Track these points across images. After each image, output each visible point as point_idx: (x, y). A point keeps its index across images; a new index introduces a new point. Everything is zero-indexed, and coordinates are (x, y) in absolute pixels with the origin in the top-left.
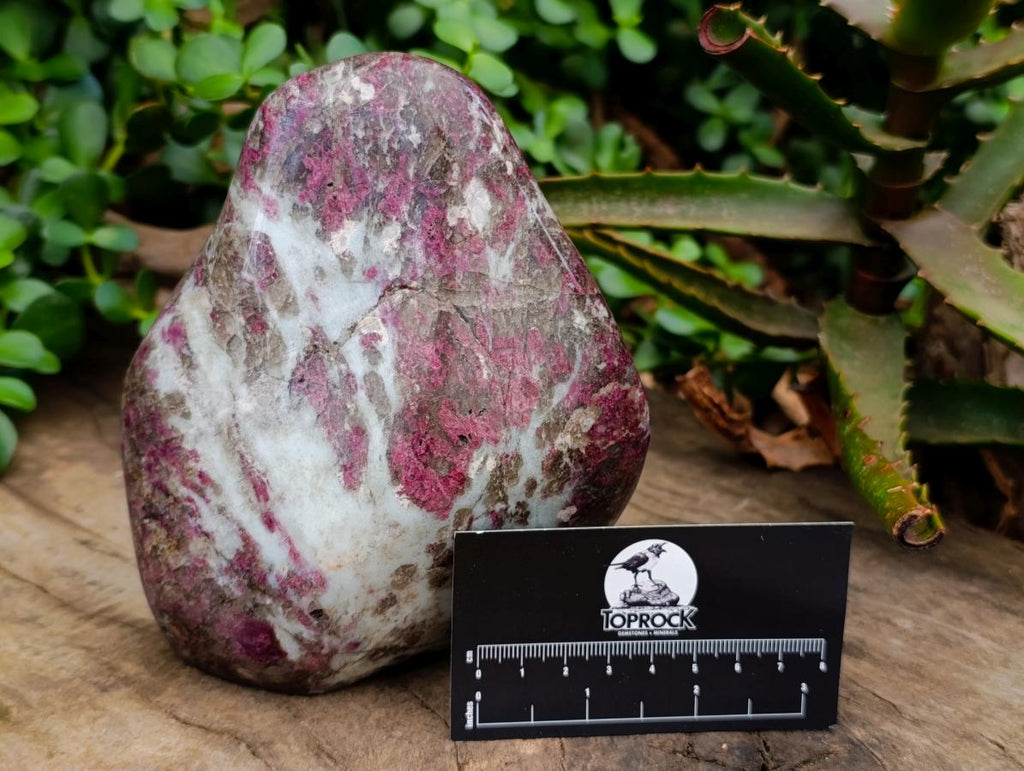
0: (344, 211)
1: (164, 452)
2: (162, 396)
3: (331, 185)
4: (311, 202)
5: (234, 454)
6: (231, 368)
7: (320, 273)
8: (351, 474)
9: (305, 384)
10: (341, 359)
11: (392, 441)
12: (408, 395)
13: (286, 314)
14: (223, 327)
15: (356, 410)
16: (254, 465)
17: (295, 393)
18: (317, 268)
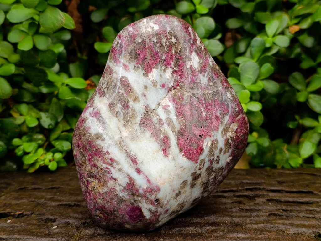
0: (152, 66)
1: (95, 154)
2: (93, 135)
3: (147, 58)
4: (140, 65)
5: (123, 150)
6: (118, 122)
7: (146, 87)
8: (165, 152)
9: (145, 124)
10: (156, 114)
11: (178, 139)
12: (181, 124)
13: (136, 102)
14: (113, 109)
15: (164, 131)
16: (131, 153)
17: (142, 127)
18: (145, 86)
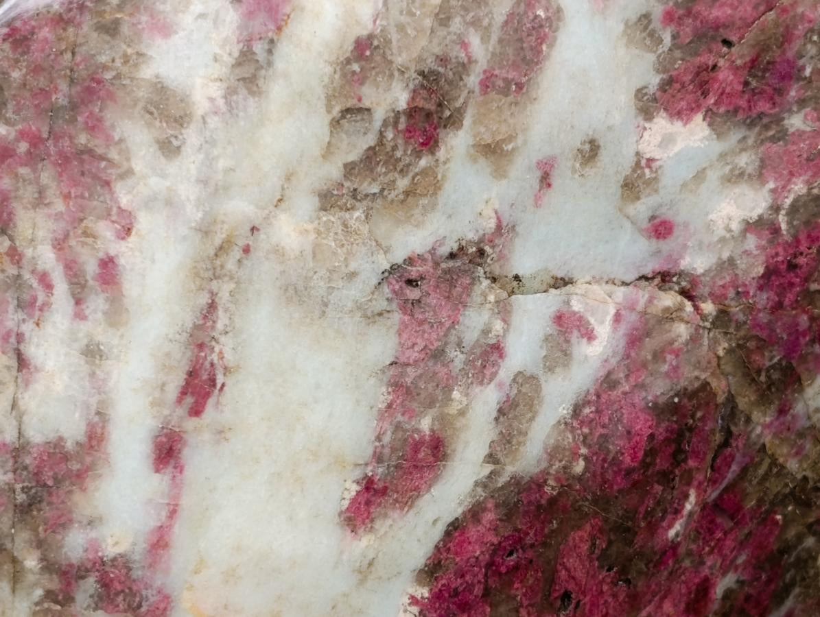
0: (711, 100)
1: (64, 161)
2: (147, 72)
3: (727, 43)
4: (674, 37)
5: (201, 289)
6: (317, 151)
7: (591, 152)
8: (368, 503)
9: (413, 294)
10: (503, 310)
11: (475, 513)
12: (557, 465)
13: (482, 161)
14: (361, 79)
15: (462, 413)
16: (223, 339)
17: (386, 290)
18: (592, 142)
